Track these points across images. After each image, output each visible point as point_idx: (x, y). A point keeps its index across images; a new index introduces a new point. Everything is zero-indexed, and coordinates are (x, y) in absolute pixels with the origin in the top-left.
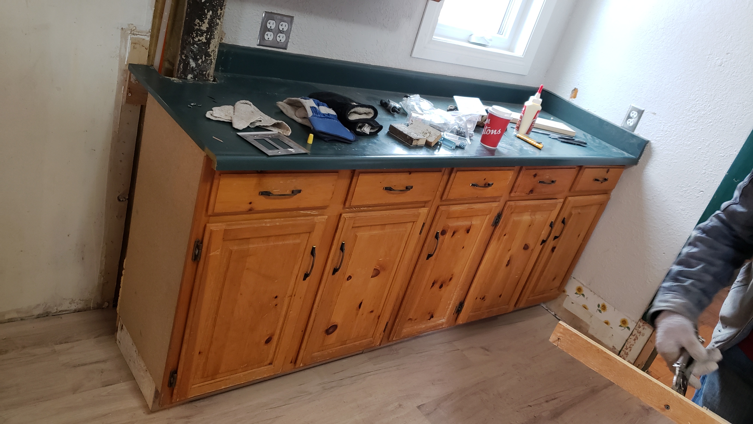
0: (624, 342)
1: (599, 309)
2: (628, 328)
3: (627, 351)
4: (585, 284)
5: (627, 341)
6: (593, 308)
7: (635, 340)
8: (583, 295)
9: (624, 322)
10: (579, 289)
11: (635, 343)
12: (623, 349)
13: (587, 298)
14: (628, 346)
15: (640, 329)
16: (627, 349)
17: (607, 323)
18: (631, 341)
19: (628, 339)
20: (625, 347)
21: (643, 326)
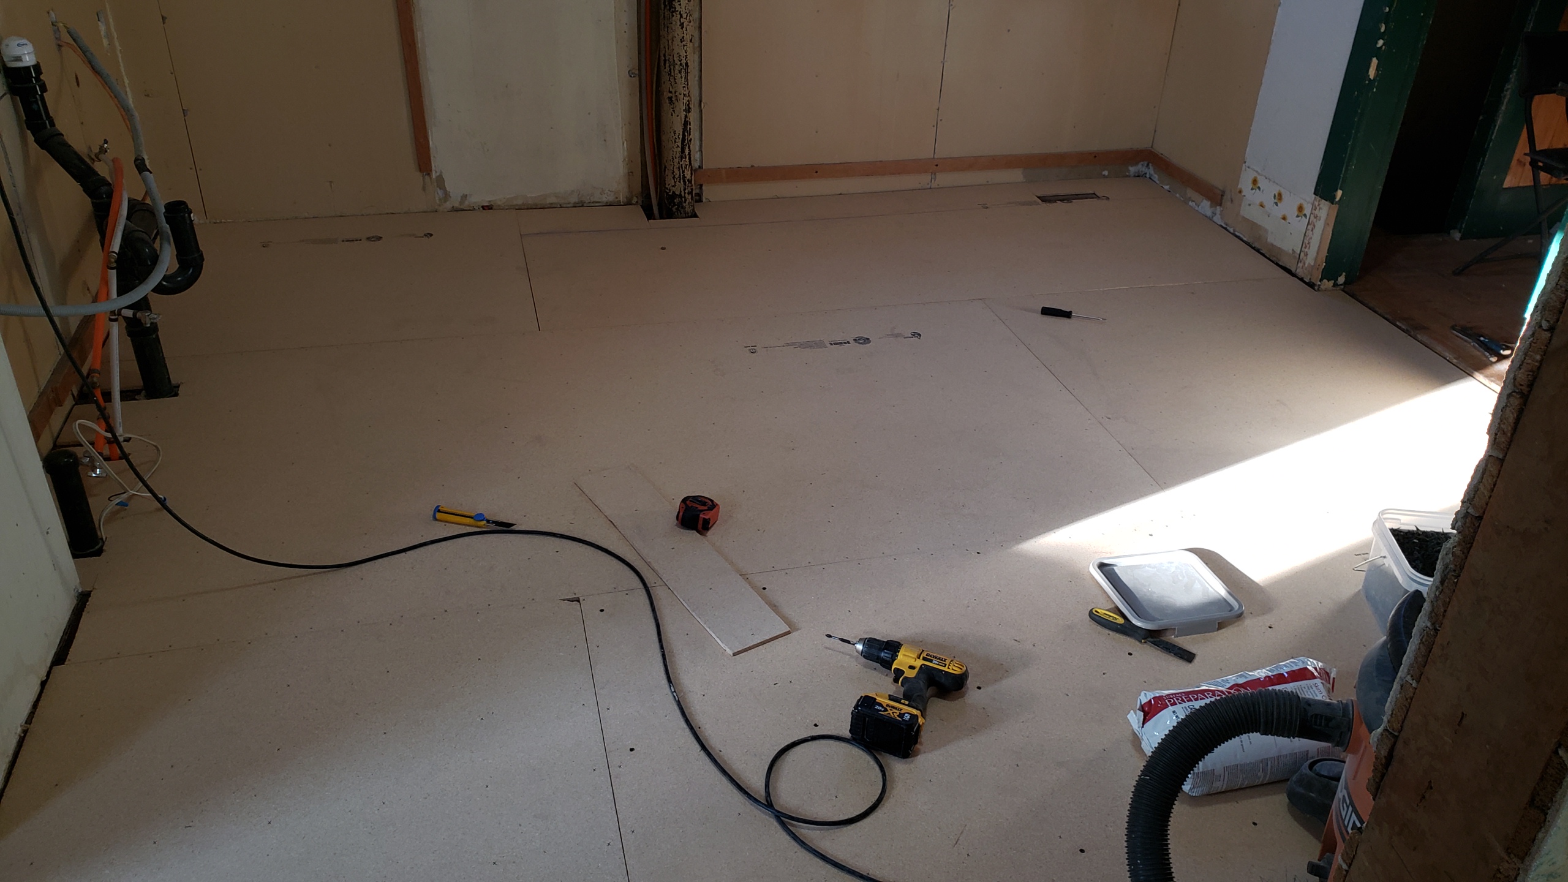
0: (1302, 239)
1: (1276, 201)
2: (1305, 215)
3: (1306, 250)
4: (1259, 171)
5: (1305, 235)
6: (1269, 202)
7: (1312, 230)
8: (1259, 188)
9: (1300, 208)
10: (1255, 181)
11: (1313, 234)
12: (1303, 249)
13: (1263, 191)
14: (1307, 242)
15: (1316, 212)
16: (1305, 248)
17: (1284, 218)
18: (1309, 233)
19: (1306, 232)
20: (1304, 246)
21: (1319, 205)
